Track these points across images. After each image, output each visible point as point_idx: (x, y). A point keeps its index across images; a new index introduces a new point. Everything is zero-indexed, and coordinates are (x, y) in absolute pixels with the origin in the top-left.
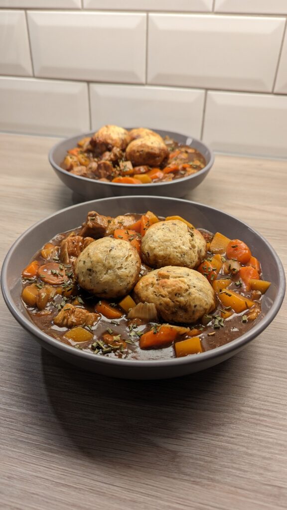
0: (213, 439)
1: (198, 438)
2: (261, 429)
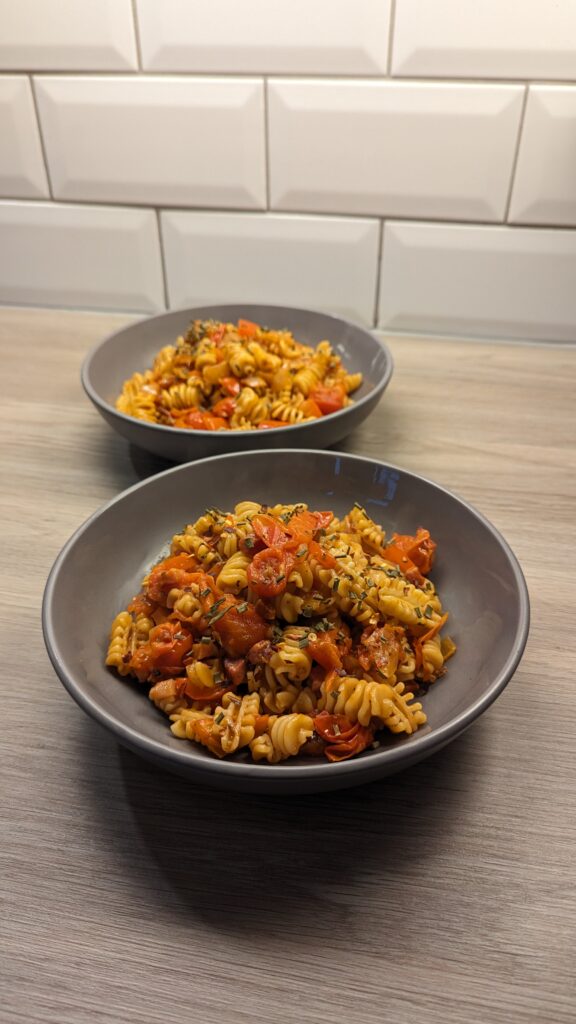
0: (406, 881)
1: (382, 882)
2: (485, 860)
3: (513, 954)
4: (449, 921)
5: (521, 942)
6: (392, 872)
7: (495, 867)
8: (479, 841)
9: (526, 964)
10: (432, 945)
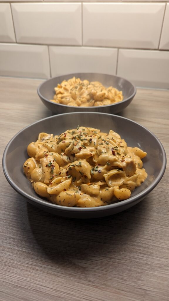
0: (108, 260)
1: (99, 260)
2: (137, 254)
3: (145, 290)
4: (122, 276)
5: (149, 286)
6: (103, 257)
7: (140, 257)
8: (136, 247)
9: (150, 294)
10: (115, 284)
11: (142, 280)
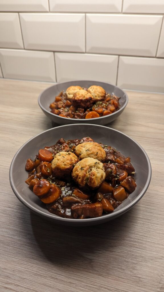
3: (139, 277)
4: (121, 266)
5: (142, 274)
6: (106, 250)
7: (136, 251)
8: (132, 243)
9: (143, 281)
10: (115, 273)
11: (136, 270)
